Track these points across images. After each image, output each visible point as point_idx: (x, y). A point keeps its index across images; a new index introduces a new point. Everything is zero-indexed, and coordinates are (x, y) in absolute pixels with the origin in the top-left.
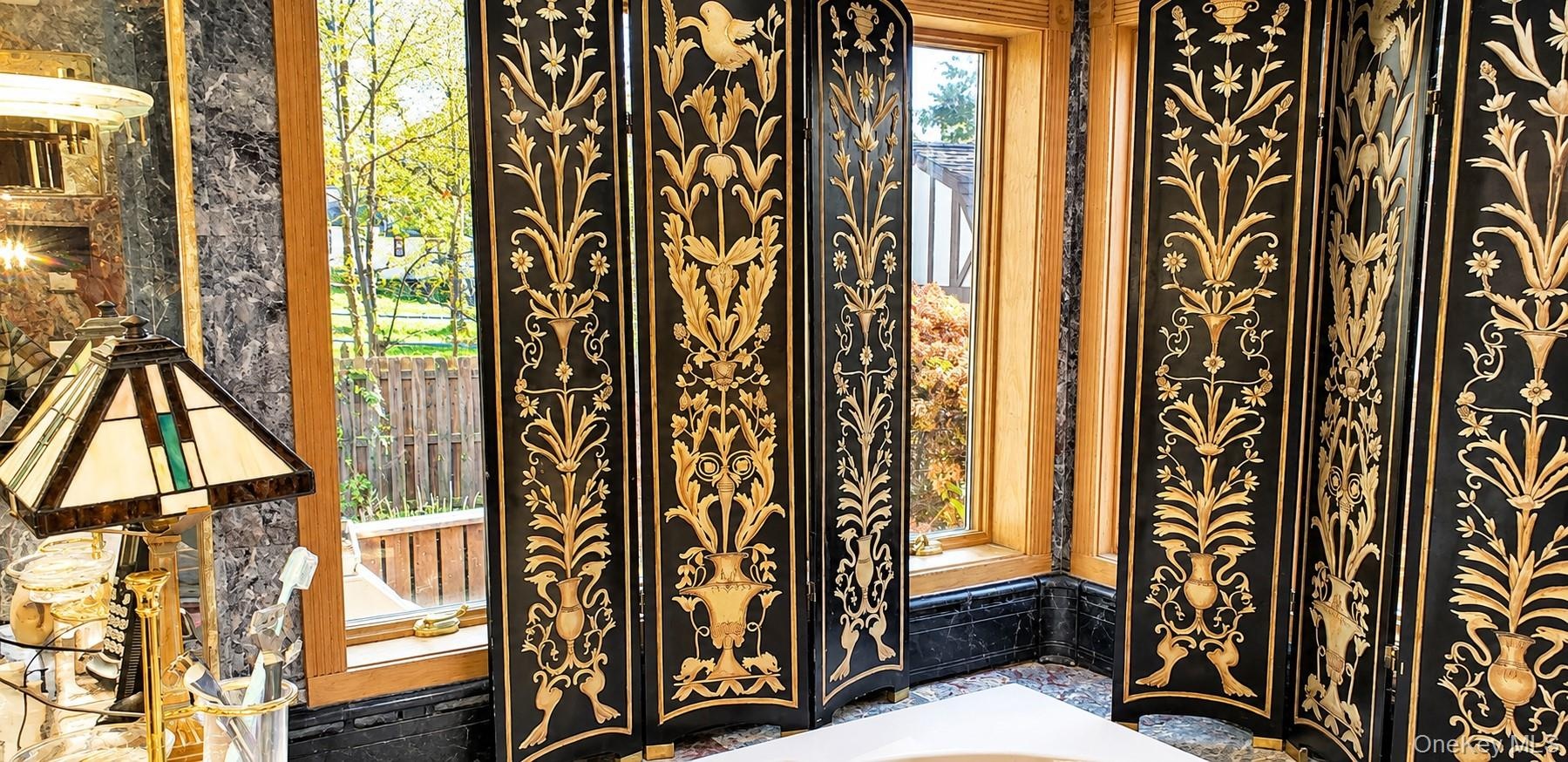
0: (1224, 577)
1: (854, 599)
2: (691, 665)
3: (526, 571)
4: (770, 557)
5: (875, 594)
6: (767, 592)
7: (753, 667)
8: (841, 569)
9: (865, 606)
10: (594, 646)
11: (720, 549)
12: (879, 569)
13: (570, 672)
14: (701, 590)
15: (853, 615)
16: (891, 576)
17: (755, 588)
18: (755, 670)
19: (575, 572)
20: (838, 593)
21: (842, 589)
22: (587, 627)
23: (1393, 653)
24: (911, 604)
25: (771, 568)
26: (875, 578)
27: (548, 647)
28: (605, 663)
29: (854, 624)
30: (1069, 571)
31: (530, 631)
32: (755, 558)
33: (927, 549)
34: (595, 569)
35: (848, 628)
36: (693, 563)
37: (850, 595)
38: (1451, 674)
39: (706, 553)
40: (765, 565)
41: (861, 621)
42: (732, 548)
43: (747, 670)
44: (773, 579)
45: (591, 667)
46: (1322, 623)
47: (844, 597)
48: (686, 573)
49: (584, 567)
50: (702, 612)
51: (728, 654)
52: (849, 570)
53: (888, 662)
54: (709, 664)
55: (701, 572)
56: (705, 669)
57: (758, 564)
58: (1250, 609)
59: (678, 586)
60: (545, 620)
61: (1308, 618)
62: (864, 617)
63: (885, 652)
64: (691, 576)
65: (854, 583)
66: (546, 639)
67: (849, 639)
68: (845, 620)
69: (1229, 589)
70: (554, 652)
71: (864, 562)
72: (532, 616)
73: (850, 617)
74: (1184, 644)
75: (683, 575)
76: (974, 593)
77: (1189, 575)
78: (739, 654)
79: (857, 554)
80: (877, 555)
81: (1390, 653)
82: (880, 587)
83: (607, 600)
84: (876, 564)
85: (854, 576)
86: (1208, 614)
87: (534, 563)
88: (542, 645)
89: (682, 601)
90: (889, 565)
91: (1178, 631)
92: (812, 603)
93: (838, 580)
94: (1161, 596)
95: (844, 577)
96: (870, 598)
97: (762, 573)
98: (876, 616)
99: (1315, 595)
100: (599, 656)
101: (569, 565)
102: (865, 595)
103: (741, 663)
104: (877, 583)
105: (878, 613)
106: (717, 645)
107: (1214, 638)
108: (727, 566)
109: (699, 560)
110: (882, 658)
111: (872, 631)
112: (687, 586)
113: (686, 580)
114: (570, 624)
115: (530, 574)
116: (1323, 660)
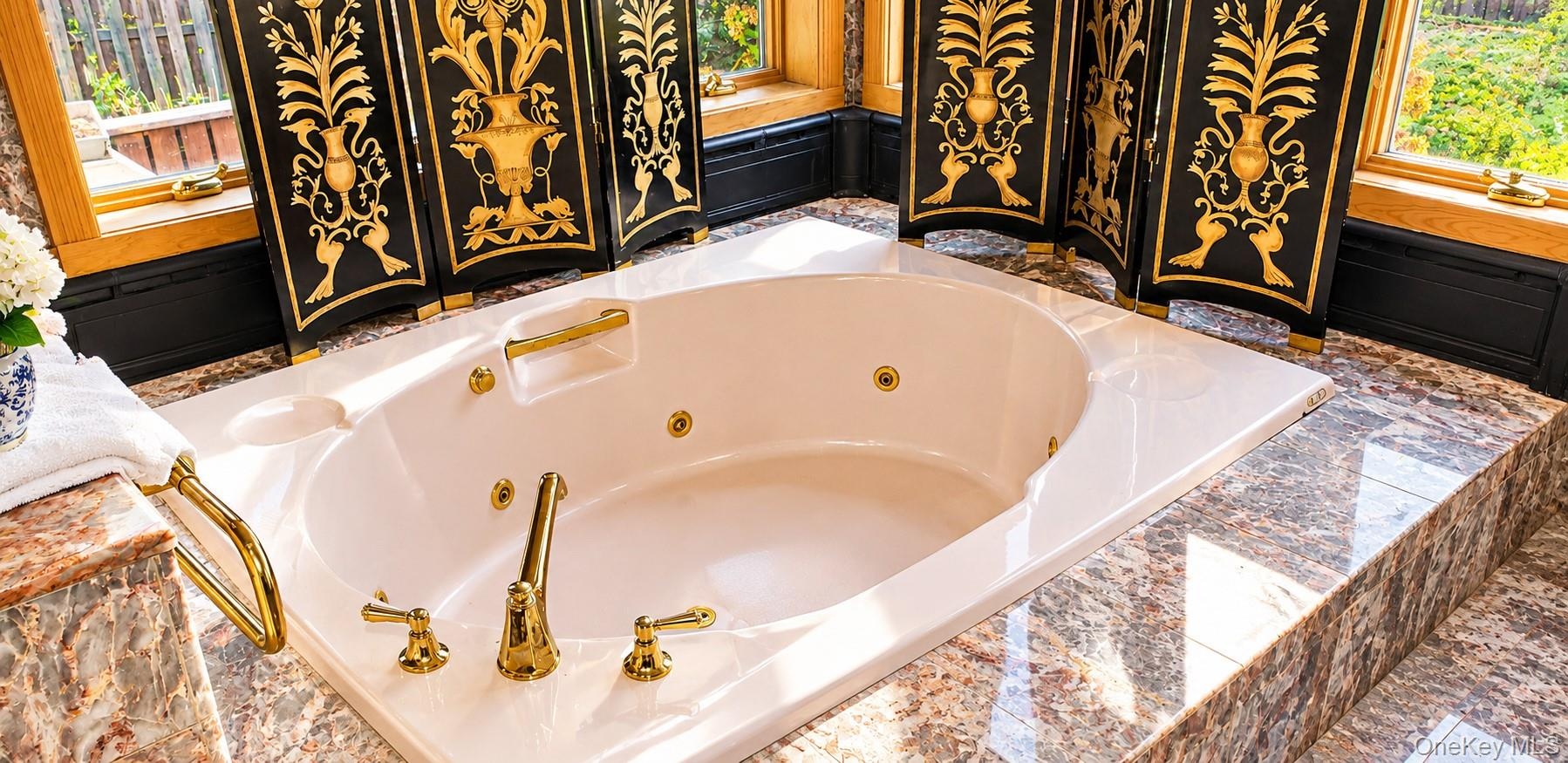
0: (1004, 90)
1: (645, 140)
2: (480, 214)
3: (281, 119)
4: (551, 98)
5: (666, 134)
6: (552, 134)
7: (545, 212)
8: (628, 108)
9: (657, 146)
10: (371, 197)
11: (495, 89)
12: (668, 108)
13: (349, 225)
14: (480, 136)
15: (646, 157)
16: (682, 115)
17: (538, 131)
18: (548, 216)
19: (338, 119)
20: (627, 134)
21: (631, 130)
22: (360, 177)
23: (1151, 145)
24: (705, 145)
25: (552, 110)
26: (665, 116)
27: (320, 199)
28: (386, 215)
29: (646, 165)
30: (861, 104)
31: (297, 184)
32: (535, 99)
33: (721, 90)
34: (361, 116)
35: (641, 169)
36: (467, 106)
37: (639, 135)
38: (1199, 159)
39: (480, 95)
40: (546, 106)
41: (653, 162)
42: (508, 89)
43: (539, 215)
44: (555, 121)
45: (372, 220)
46: (1092, 126)
47: (633, 138)
48: (462, 118)
49: (347, 114)
50: (485, 159)
51: (517, 202)
52: (637, 109)
53: (684, 203)
54: (499, 212)
55: (477, 116)
56: (495, 217)
57: (539, 105)
58: (1029, 120)
59: (454, 132)
60: (312, 172)
61: (1080, 122)
62: (656, 158)
63: (681, 193)
64: (467, 120)
65: (643, 122)
66: (316, 191)
67: (643, 180)
68: (636, 162)
69: (1008, 102)
70: (328, 205)
71: (651, 100)
72: (297, 168)
73: (641, 158)
74: (966, 160)
75: (459, 120)
76: (768, 131)
77: (970, 90)
78: (530, 201)
79: (644, 92)
80: (664, 93)
81: (1149, 145)
82: (670, 127)
83: (378, 150)
84: (665, 101)
85: (642, 115)
86: (989, 127)
87: (289, 110)
88: (313, 199)
89: (461, 148)
90: (679, 103)
91: (961, 148)
92: (600, 144)
93: (627, 119)
94: (945, 115)
95: (632, 118)
96: (661, 138)
97: (543, 114)
98: (669, 157)
99: (1088, 99)
100: (377, 208)
101: (329, 113)
102: (656, 134)
103: (532, 210)
104: (666, 123)
105: (671, 154)
106: (505, 191)
107: (993, 152)
108: (505, 108)
109: (474, 104)
110: (679, 199)
111: (665, 172)
112: (464, 132)
113: (462, 126)
114: (341, 175)
115: (286, 122)
116: (1092, 163)
